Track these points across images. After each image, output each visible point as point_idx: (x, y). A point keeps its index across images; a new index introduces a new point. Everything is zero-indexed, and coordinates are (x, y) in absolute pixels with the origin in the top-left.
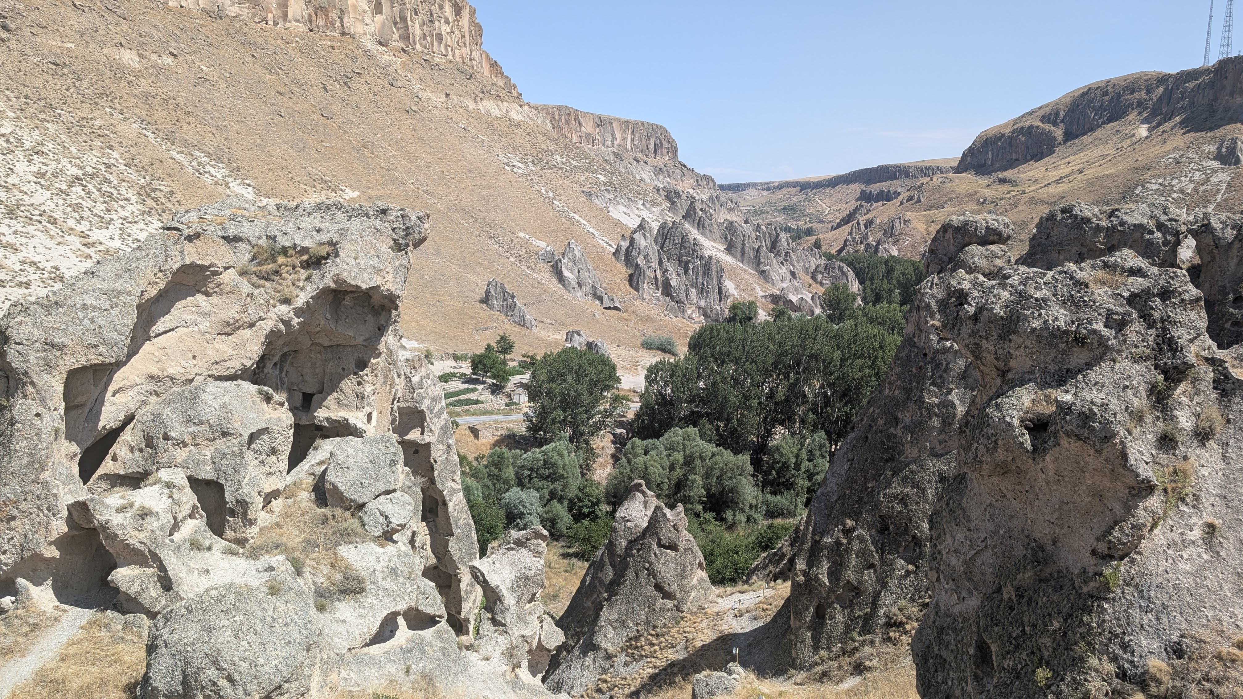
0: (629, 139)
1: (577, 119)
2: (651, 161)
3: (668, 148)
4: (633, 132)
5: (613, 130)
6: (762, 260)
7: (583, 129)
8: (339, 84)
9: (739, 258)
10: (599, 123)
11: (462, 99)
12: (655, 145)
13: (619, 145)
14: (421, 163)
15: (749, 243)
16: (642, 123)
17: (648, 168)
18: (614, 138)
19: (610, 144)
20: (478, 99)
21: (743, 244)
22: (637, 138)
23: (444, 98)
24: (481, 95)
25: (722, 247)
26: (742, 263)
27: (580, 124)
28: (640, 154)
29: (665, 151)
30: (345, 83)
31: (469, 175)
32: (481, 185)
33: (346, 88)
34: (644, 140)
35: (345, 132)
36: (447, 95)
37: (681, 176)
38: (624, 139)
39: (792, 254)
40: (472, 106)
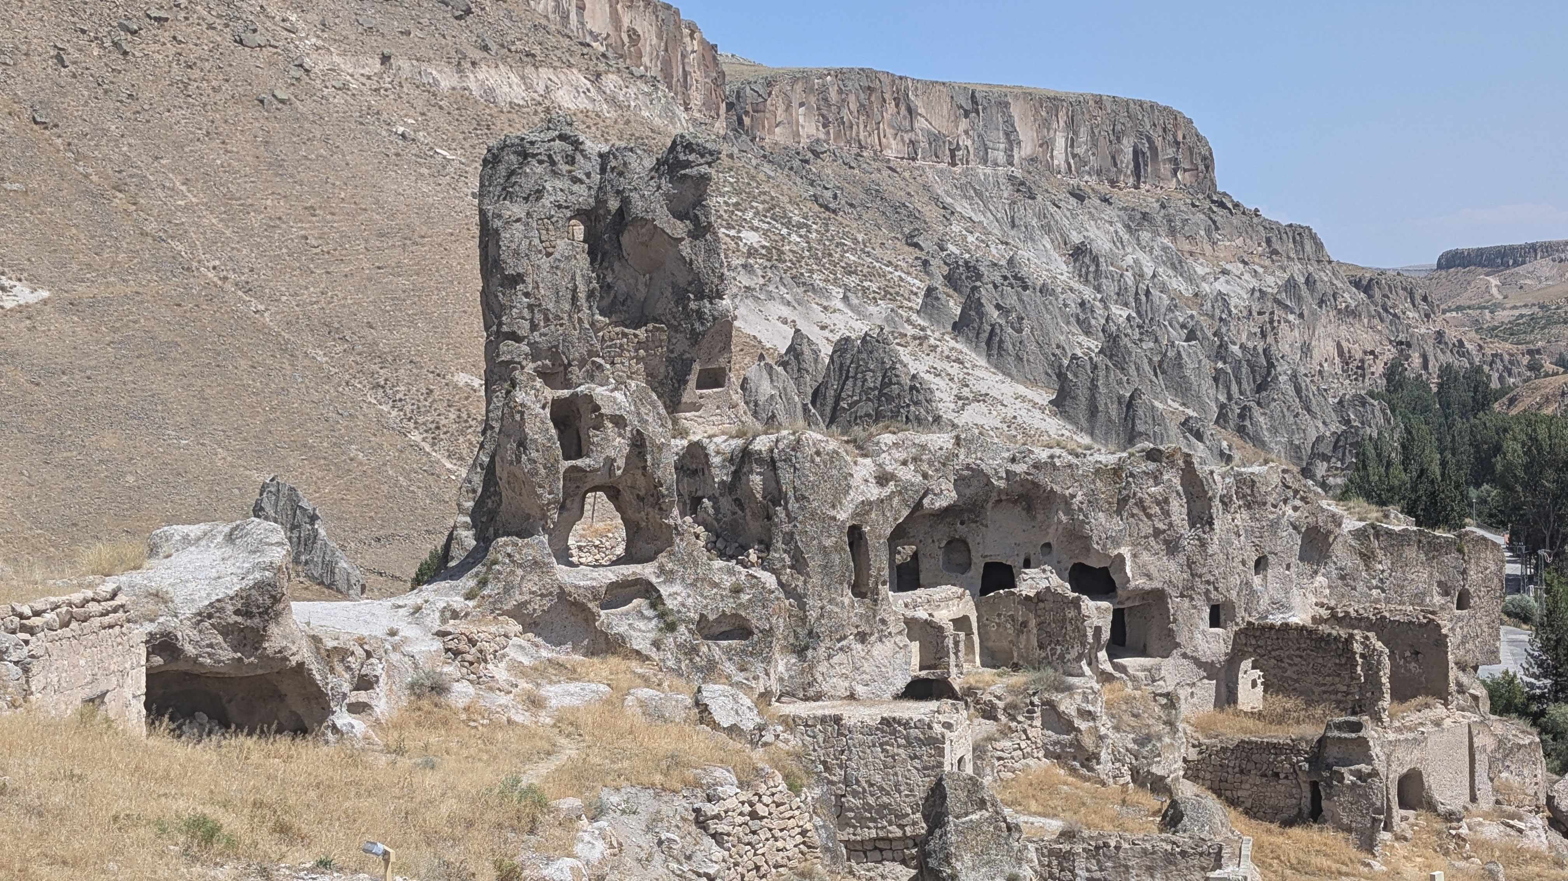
0: (1060, 142)
1: (901, 99)
2: (1126, 195)
3: (1175, 161)
4: (1072, 124)
5: (1009, 121)
6: (1140, 427)
7: (921, 123)
8: (102, 46)
9: (1083, 422)
10: (968, 106)
11: (424, 66)
12: (1136, 153)
13: (1033, 160)
14: (255, 220)
15: (1107, 385)
16: (1099, 101)
17: (1109, 212)
18: (1012, 139)
19: (1001, 157)
20: (467, 65)
21: (1093, 388)
22: (1083, 135)
23: (376, 65)
24: (477, 55)
25: (1044, 397)
26: (1092, 434)
27: (910, 110)
28: (1093, 181)
29: (1165, 169)
30: (115, 44)
31: (375, 242)
32: (399, 264)
33: (116, 55)
34: (1103, 143)
35: (79, 157)
36: (385, 59)
37: (1208, 231)
38: (1047, 144)
39: (1257, 412)
40: (447, 80)
